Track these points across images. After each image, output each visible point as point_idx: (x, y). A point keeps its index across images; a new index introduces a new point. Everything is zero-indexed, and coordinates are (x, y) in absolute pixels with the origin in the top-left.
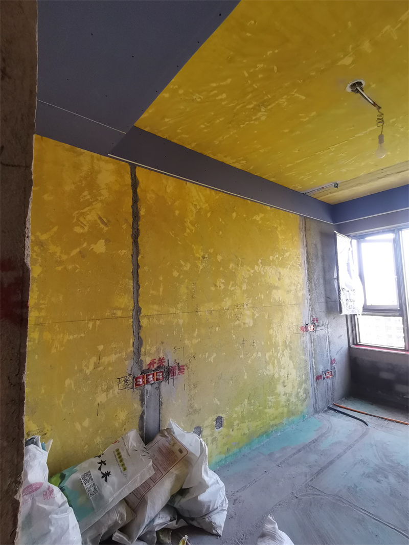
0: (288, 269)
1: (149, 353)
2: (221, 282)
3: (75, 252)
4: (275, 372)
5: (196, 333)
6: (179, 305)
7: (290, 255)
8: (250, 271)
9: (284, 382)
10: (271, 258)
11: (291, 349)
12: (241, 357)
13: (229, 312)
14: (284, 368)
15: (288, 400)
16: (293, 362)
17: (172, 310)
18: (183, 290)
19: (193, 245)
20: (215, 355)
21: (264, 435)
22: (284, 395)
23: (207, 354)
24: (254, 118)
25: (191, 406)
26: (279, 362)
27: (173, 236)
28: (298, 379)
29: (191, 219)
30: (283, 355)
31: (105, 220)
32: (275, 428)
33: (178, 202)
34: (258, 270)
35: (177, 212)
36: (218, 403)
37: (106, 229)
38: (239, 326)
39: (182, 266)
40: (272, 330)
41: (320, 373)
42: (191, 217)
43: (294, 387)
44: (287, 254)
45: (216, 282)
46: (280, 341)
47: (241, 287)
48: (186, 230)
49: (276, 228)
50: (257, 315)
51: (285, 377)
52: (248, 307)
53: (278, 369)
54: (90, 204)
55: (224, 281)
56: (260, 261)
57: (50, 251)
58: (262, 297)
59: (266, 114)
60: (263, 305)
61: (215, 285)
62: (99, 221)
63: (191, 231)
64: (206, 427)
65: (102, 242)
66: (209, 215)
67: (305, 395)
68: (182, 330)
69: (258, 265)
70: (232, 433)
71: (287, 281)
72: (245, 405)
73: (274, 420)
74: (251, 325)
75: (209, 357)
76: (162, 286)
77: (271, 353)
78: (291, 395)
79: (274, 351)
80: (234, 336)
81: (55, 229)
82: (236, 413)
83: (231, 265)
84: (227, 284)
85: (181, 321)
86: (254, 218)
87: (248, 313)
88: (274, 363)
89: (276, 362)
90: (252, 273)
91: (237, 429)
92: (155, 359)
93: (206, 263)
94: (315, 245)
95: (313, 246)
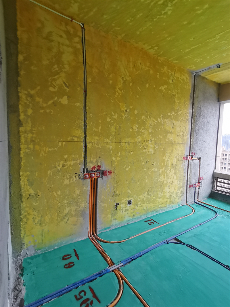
0: (179, 122)
1: (92, 162)
2: (136, 126)
3: (50, 102)
4: (164, 180)
5: (119, 154)
6: (110, 138)
7: (182, 113)
8: (154, 121)
9: (169, 186)
10: (169, 114)
11: (176, 168)
12: (145, 170)
13: (139, 144)
14: (170, 179)
15: (171, 196)
16: (176, 176)
17: (106, 140)
18: (113, 129)
19: (120, 103)
20: (130, 167)
21: (155, 211)
22: (169, 193)
23: (125, 166)
24: (163, 12)
25: (115, 192)
26: (167, 175)
27: (108, 96)
28: (178, 186)
29: (120, 86)
30: (171, 171)
31: (67, 84)
32: (161, 208)
33: (112, 75)
34: (160, 121)
35: (111, 82)
36: (130, 192)
37: (68, 90)
38: (145, 153)
39: (112, 115)
40: (165, 157)
41: (192, 184)
42: (120, 85)
43: (175, 189)
44: (180, 112)
45: (133, 126)
46: (169, 163)
47: (148, 131)
48: (116, 93)
49: (175, 95)
50: (157, 148)
51: (170, 183)
52: (152, 142)
53: (167, 179)
54: (58, 73)
55: (138, 126)
56: (162, 116)
57: (36, 101)
58: (161, 138)
59: (171, 8)
60: (161, 142)
61: (132, 128)
62: (64, 85)
63: (119, 94)
64: (123, 203)
65: (65, 98)
66: (131, 84)
67: (181, 194)
68: (112, 152)
69: (160, 118)
70: (137, 208)
71: (178, 129)
72: (145, 195)
73: (161, 204)
74: (153, 153)
75: (126, 168)
76: (100, 126)
77: (163, 170)
78: (173, 193)
79: (165, 169)
80: (141, 158)
81: (39, 88)
82: (139, 199)
83: (143, 117)
84: (139, 128)
85: (111, 147)
86: (160, 88)
87: (151, 146)
88: (165, 176)
89: (166, 174)
90: (156, 123)
91: (140, 207)
92: (96, 166)
93: (127, 115)
94: (200, 108)
95: (198, 108)
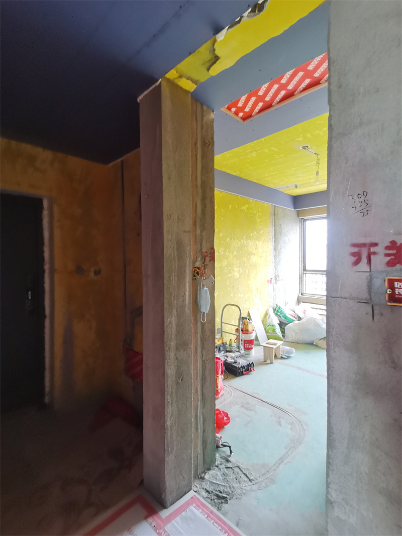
0: (261, 242)
7: (263, 232)
8: (238, 243)
10: (252, 234)
11: (260, 293)
13: (225, 268)
30: (256, 297)
34: (243, 242)
38: (231, 277)
40: (249, 281)
46: (254, 288)
47: (233, 253)
49: (256, 214)
50: (242, 271)
52: (237, 266)
56: (245, 236)
58: (245, 260)
60: (245, 265)
61: (218, 252)
69: (243, 239)
71: (260, 250)
74: (238, 277)
79: (250, 294)
80: (228, 283)
83: (228, 239)
84: (224, 251)
86: (242, 208)
87: (236, 269)
94: (281, 225)
95: (279, 226)
